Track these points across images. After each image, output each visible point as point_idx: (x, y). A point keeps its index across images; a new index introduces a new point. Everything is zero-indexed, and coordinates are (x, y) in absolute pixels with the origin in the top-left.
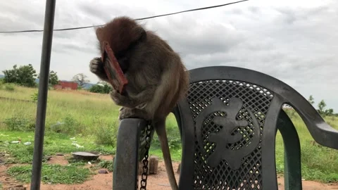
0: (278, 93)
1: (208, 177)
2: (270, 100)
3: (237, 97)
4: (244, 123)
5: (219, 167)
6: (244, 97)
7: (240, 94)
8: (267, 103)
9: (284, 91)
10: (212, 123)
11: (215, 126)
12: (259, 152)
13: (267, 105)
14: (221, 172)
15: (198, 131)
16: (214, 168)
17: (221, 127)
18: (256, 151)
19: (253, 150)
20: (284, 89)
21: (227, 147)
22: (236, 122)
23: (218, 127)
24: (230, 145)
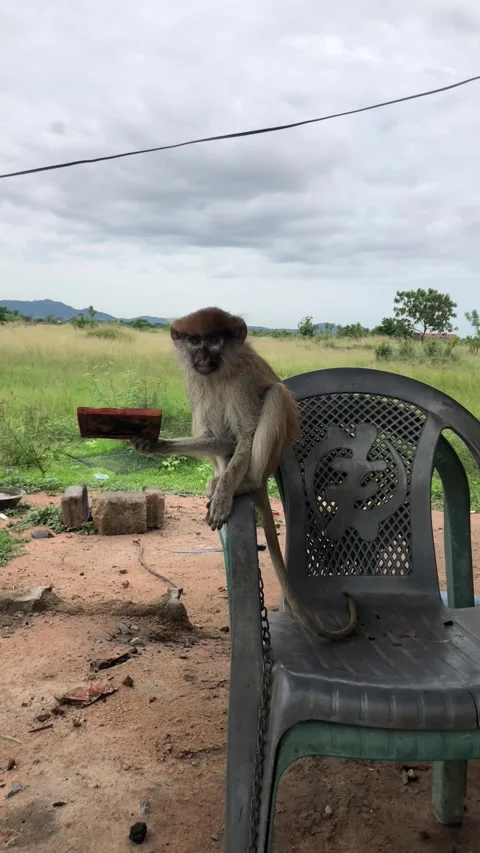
0: (435, 411)
1: (329, 556)
2: (422, 425)
3: (368, 421)
4: (381, 465)
5: (344, 540)
6: (378, 422)
7: (373, 417)
8: (417, 429)
9: (444, 408)
10: (330, 469)
11: (335, 474)
12: (406, 511)
13: (417, 433)
14: (348, 547)
15: (309, 484)
16: (336, 542)
17: (345, 474)
18: (401, 510)
19: (396, 507)
20: (444, 404)
21: (355, 507)
22: (368, 464)
23: (340, 475)
24: (360, 502)
